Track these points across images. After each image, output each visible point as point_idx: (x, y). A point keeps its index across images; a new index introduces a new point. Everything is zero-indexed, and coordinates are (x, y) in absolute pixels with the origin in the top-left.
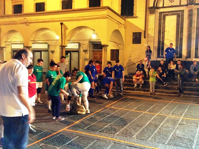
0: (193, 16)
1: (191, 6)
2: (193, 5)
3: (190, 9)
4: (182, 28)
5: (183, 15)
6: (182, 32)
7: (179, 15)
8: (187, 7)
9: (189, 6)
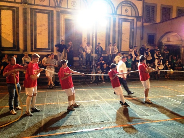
0: (27, 14)
1: (25, 5)
2: (26, 5)
3: (24, 7)
4: (18, 24)
5: (18, 12)
6: (18, 27)
7: (15, 12)
8: (21, 5)
9: (23, 4)
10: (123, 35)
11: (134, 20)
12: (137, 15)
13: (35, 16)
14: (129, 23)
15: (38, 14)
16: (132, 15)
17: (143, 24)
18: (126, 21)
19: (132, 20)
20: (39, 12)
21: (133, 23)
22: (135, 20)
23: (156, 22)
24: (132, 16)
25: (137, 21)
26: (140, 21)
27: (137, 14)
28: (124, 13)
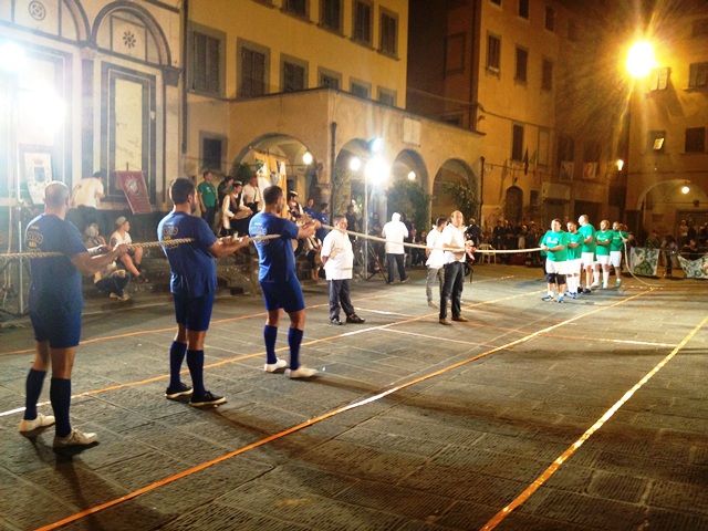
10: (117, 129)
11: (153, 78)
12: (165, 62)
14: (139, 87)
16: (146, 57)
17: (185, 97)
18: (126, 78)
19: (148, 76)
21: (154, 88)
22: (159, 78)
23: (225, 94)
24: (146, 63)
25: (166, 82)
26: (176, 85)
27: (165, 58)
28: (119, 46)
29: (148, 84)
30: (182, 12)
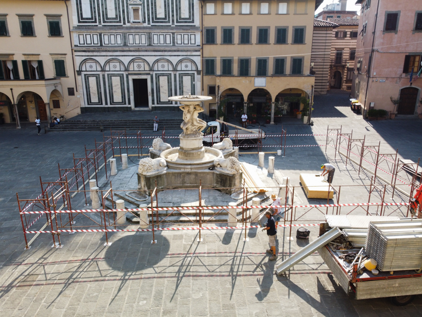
0: (105, 78)
3: (103, 74)
7: (97, 77)
8: (101, 72)
10: (184, 88)
13: (111, 79)
14: (190, 77)
15: (112, 77)
16: (192, 69)
17: (203, 77)
18: (186, 75)
19: (192, 73)
20: (113, 76)
23: (216, 74)
25: (197, 74)
26: (200, 75)
27: (197, 68)
28: (184, 68)
29: (193, 76)
30: (201, 56)
